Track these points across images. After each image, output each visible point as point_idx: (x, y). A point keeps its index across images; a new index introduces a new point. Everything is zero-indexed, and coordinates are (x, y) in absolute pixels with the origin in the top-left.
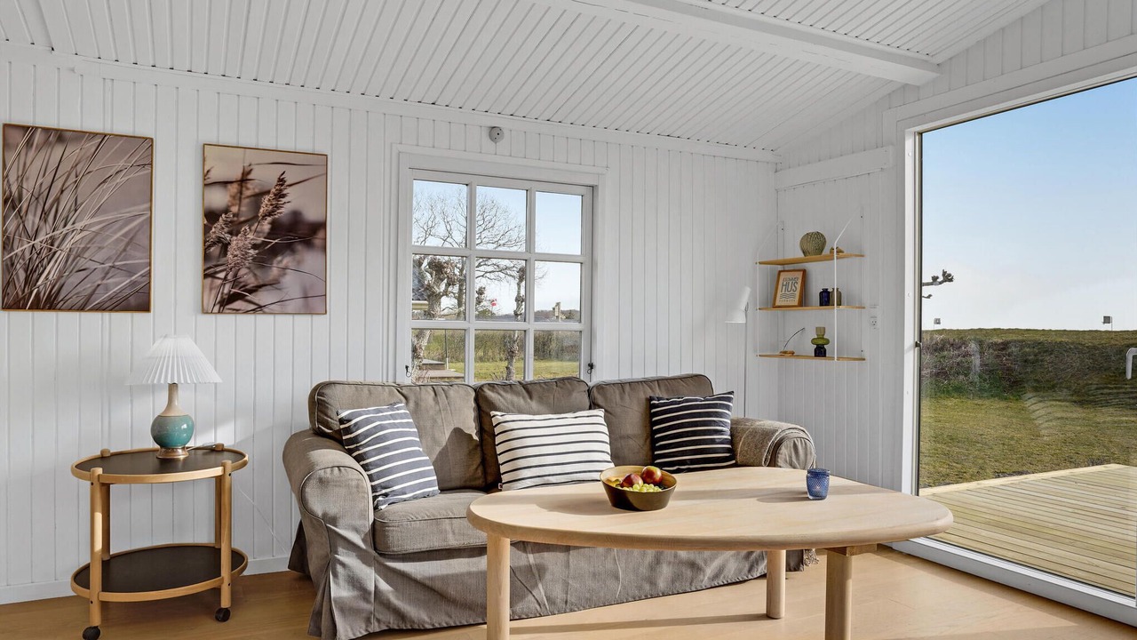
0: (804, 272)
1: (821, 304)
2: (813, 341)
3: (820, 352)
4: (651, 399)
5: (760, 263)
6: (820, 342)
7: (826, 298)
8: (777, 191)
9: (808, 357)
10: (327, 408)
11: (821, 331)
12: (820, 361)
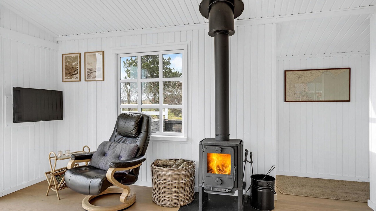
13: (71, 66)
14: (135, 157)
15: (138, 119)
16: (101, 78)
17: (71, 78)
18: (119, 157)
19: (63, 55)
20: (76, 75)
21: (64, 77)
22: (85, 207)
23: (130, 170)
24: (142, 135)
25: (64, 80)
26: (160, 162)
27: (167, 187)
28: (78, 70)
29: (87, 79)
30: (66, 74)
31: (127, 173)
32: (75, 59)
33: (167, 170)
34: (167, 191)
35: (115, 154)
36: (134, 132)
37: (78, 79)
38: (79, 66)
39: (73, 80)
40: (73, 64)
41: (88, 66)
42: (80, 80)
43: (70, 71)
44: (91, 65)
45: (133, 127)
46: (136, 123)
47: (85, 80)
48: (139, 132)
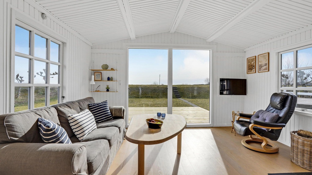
0: (101, 73)
1: (108, 80)
2: (106, 88)
3: (108, 90)
4: (89, 104)
5: (91, 70)
6: (107, 88)
7: (109, 79)
8: (91, 53)
9: (106, 92)
10: (13, 128)
11: (108, 86)
12: (108, 93)
13: (251, 65)
14: (276, 122)
15: (283, 97)
16: (267, 70)
17: (251, 72)
18: (265, 120)
19: (247, 59)
20: (254, 69)
21: (248, 71)
22: (243, 143)
23: (269, 129)
24: (285, 109)
25: (248, 73)
26: (301, 132)
27: (299, 150)
28: (254, 66)
29: (259, 71)
30: (249, 69)
31: (267, 131)
32: (252, 60)
33: (299, 137)
34: (299, 154)
35: (263, 118)
36: (279, 106)
37: (255, 72)
38: (255, 64)
39: (252, 72)
40: (252, 63)
41: (260, 63)
42: (256, 72)
43: (250, 67)
44: (261, 62)
45: (279, 102)
46: (280, 100)
47: (258, 72)
48: (283, 106)
